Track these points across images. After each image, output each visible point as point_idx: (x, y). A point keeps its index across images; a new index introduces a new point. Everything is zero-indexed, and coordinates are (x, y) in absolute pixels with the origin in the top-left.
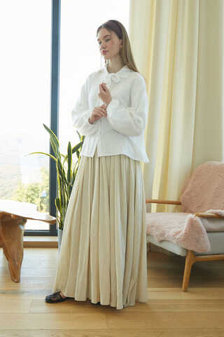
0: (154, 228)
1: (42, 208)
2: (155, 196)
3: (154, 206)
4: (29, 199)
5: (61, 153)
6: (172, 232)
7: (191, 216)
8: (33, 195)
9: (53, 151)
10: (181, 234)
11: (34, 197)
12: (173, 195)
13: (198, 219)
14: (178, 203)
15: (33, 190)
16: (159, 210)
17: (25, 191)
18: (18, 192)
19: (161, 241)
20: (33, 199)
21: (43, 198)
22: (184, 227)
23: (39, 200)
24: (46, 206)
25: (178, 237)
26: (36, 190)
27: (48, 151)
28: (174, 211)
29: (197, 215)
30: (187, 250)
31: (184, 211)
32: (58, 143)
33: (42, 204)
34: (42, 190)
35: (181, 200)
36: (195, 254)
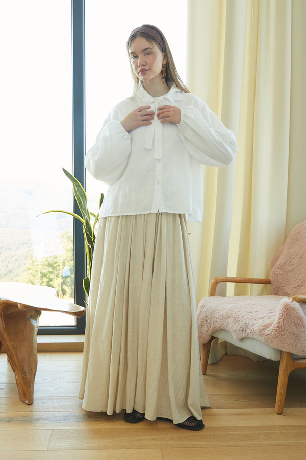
0: (231, 320)
1: (64, 293)
2: (232, 273)
3: (231, 287)
4: (45, 280)
5: (90, 211)
6: (258, 325)
7: (286, 300)
8: (51, 273)
9: (79, 208)
10: (271, 328)
11: (52, 276)
12: (258, 270)
13: (297, 305)
14: (267, 282)
15: (50, 265)
16: (238, 293)
17: (39, 268)
18: (29, 269)
19: (242, 339)
20: (51, 280)
21: (66, 277)
22: (275, 318)
23: (60, 280)
24: (70, 289)
25: (266, 332)
26: (55, 265)
27: (71, 209)
28: (261, 294)
29: (295, 299)
30: (281, 352)
31: (276, 294)
32: (85, 197)
33: (64, 287)
34: (64, 265)
35: (271, 277)
36: (292, 357)
